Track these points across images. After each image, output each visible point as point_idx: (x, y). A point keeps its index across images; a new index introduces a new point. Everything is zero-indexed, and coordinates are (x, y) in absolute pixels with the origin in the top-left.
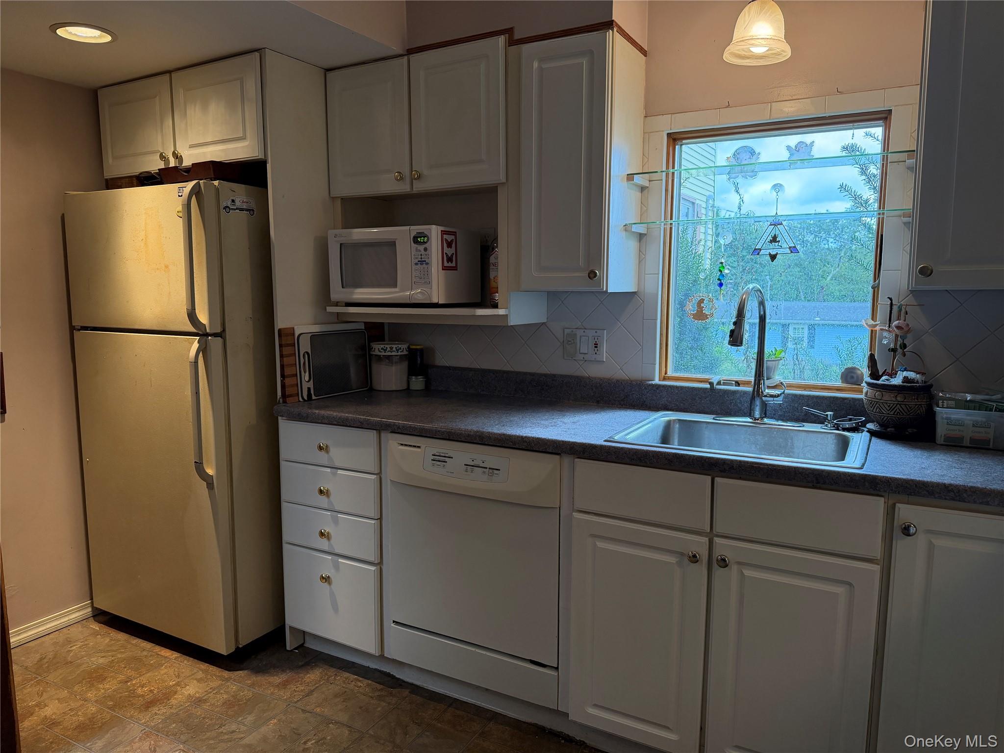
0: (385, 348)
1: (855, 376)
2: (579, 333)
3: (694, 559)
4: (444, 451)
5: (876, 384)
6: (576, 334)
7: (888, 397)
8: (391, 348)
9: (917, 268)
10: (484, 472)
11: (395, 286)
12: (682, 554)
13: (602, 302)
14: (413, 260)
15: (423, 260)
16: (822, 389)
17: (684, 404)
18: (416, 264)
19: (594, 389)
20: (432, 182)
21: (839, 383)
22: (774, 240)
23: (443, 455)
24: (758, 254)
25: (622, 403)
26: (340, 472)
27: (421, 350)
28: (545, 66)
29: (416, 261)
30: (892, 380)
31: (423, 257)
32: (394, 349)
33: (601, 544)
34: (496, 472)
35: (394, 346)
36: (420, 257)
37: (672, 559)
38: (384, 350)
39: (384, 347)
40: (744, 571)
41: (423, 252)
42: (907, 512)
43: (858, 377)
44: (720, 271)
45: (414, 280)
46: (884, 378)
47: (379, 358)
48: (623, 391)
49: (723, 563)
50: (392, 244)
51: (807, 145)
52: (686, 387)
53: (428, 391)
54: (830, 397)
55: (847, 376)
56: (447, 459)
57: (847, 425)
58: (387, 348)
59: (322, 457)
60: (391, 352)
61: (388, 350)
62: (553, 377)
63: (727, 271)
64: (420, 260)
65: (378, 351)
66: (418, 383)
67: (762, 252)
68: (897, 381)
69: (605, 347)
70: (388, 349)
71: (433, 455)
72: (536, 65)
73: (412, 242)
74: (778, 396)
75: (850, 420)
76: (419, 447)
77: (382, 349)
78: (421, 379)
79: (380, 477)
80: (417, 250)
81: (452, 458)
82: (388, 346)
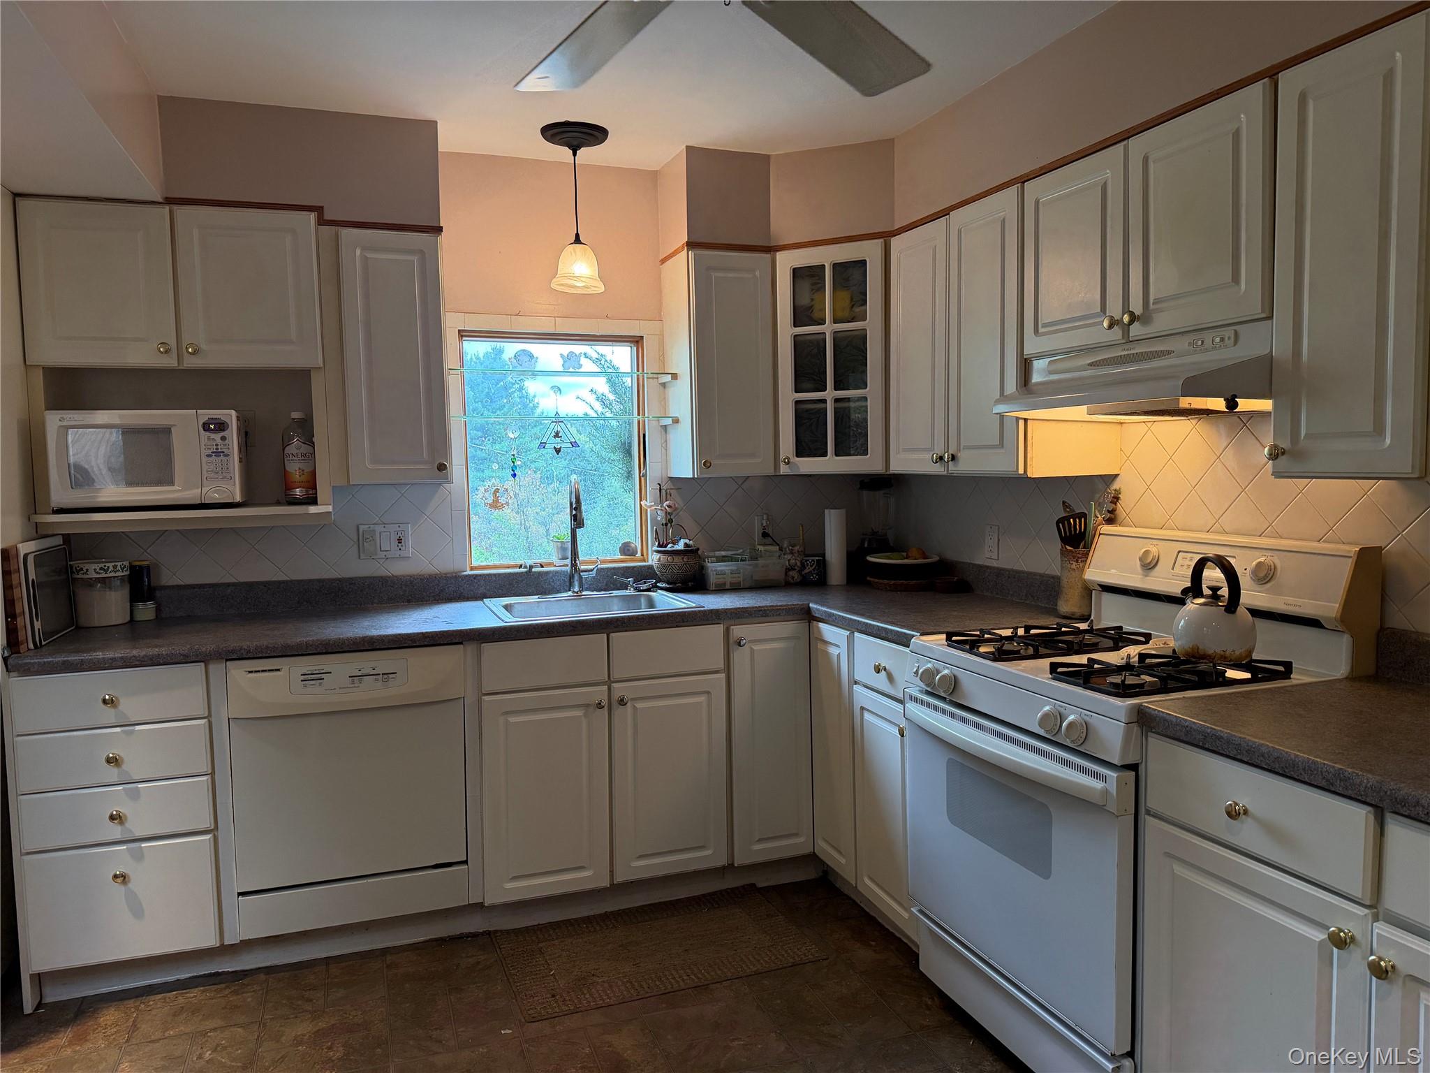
0: (106, 568)
1: (631, 549)
2: (379, 529)
3: (600, 706)
4: (317, 668)
5: (665, 551)
6: (374, 531)
7: (677, 559)
8: (115, 567)
9: (700, 463)
10: (377, 680)
11: (172, 483)
12: (587, 706)
13: (403, 495)
14: (203, 451)
15: (220, 450)
16: (610, 562)
17: (502, 590)
18: (209, 456)
19: (404, 588)
20: (216, 357)
21: (619, 556)
22: (557, 435)
23: (318, 672)
24: (544, 447)
25: (437, 598)
26: (138, 728)
27: (148, 567)
28: (369, 255)
29: (209, 452)
30: (675, 546)
31: (219, 447)
32: (119, 568)
33: (512, 719)
34: (391, 676)
35: (119, 564)
36: (215, 447)
37: (578, 713)
38: (104, 570)
39: (105, 566)
40: (636, 705)
41: (219, 441)
42: (738, 631)
43: (633, 550)
44: (513, 462)
45: (205, 474)
46: (669, 546)
47: (90, 584)
48: (438, 585)
49: (622, 702)
50: (167, 431)
51: (576, 355)
52: (503, 574)
53: (162, 622)
54: (624, 567)
55: (624, 550)
56: (323, 676)
57: (644, 587)
58: (108, 567)
59: (109, 715)
60: (115, 572)
61: (110, 570)
62: (351, 581)
63: (519, 463)
64: (215, 451)
65: (93, 572)
66: (146, 611)
67: (547, 446)
68: (680, 546)
69: (410, 542)
70: (111, 568)
71: (302, 675)
72: (358, 252)
73: (201, 429)
74: (592, 570)
75: (645, 583)
76: (278, 670)
77: (101, 569)
78: (151, 605)
79: (209, 721)
80: (209, 438)
81: (330, 673)
82: (111, 565)
